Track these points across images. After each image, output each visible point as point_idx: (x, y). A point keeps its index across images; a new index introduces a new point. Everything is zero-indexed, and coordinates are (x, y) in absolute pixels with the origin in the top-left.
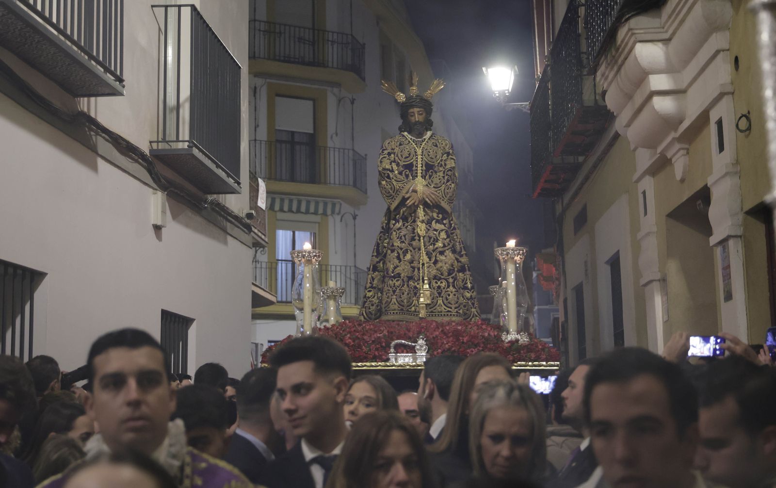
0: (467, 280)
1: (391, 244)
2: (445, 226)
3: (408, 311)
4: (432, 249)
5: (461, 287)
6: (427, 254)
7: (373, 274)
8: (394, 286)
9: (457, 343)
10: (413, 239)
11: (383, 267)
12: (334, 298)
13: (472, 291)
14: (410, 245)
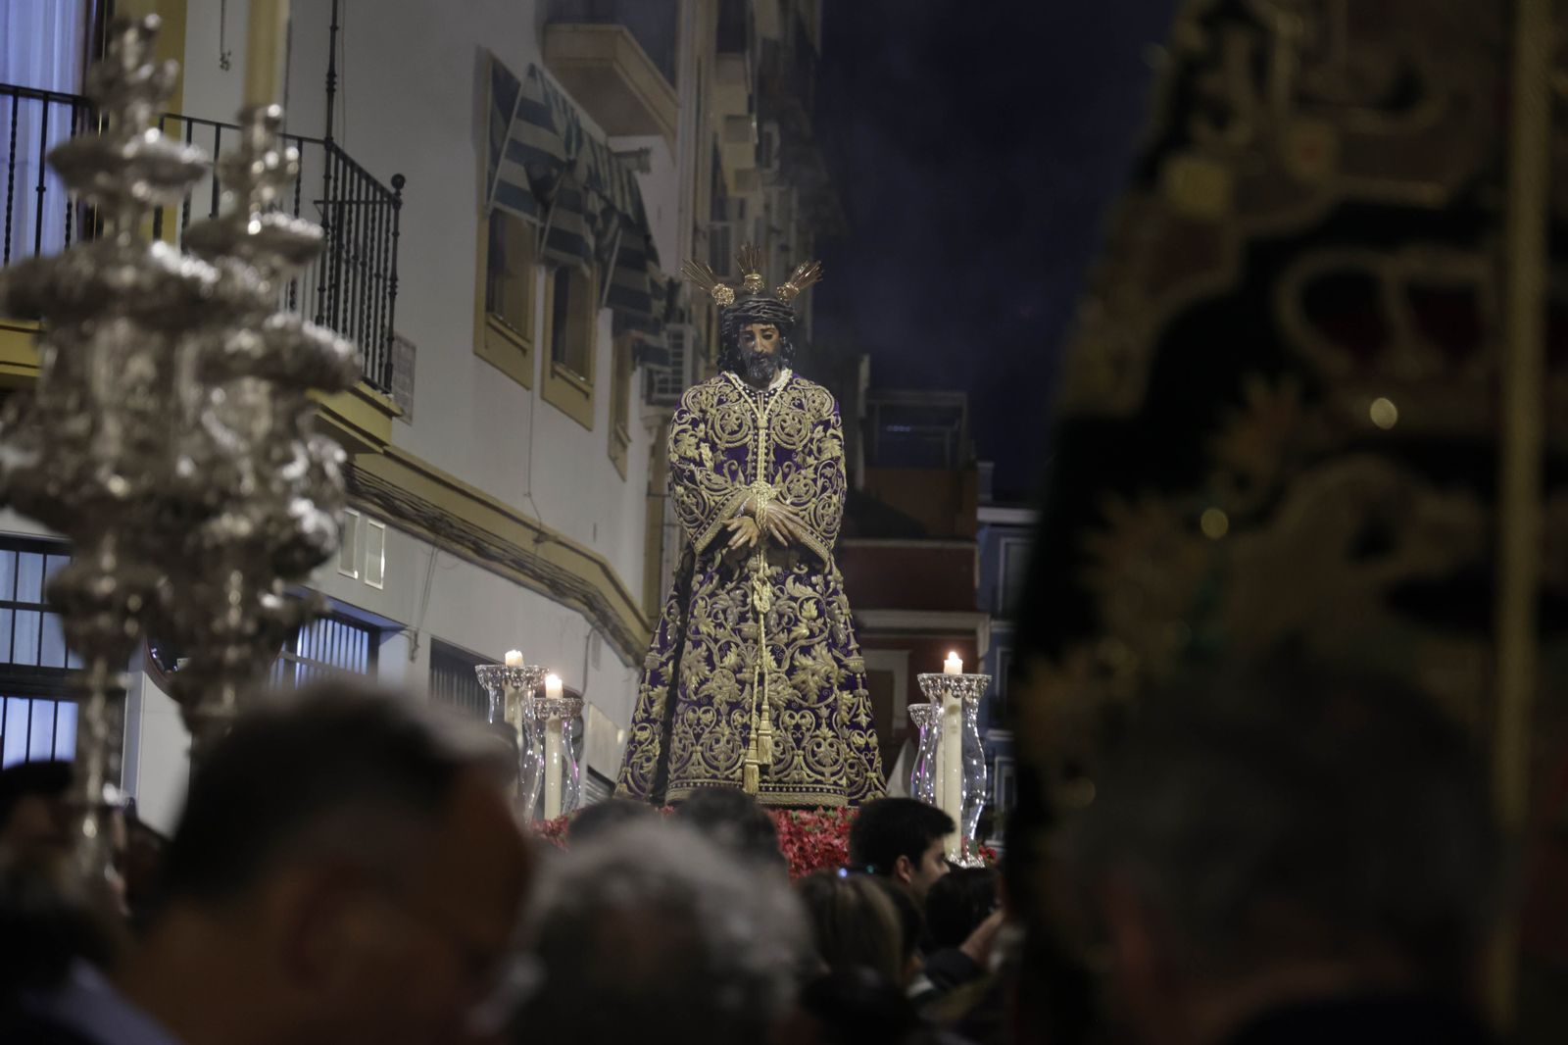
0: (858, 708)
2: (815, 590)
3: (727, 778)
4: (785, 640)
7: (653, 690)
10: (743, 618)
11: (674, 676)
13: (869, 732)
14: (737, 631)
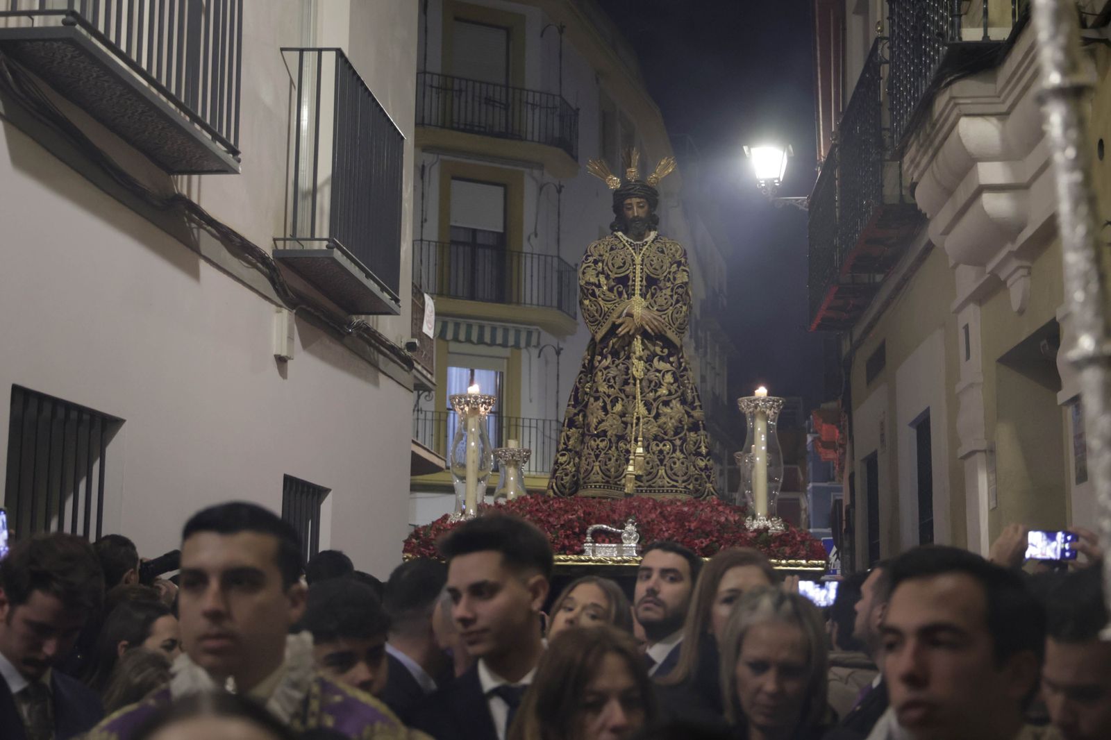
0: (700, 442)
1: (595, 389)
2: (672, 366)
3: (616, 484)
4: (653, 397)
5: (691, 453)
6: (645, 404)
7: (569, 431)
8: (598, 448)
9: (681, 531)
10: (626, 383)
11: (583, 420)
12: (516, 464)
13: (708, 458)
14: (622, 390)
